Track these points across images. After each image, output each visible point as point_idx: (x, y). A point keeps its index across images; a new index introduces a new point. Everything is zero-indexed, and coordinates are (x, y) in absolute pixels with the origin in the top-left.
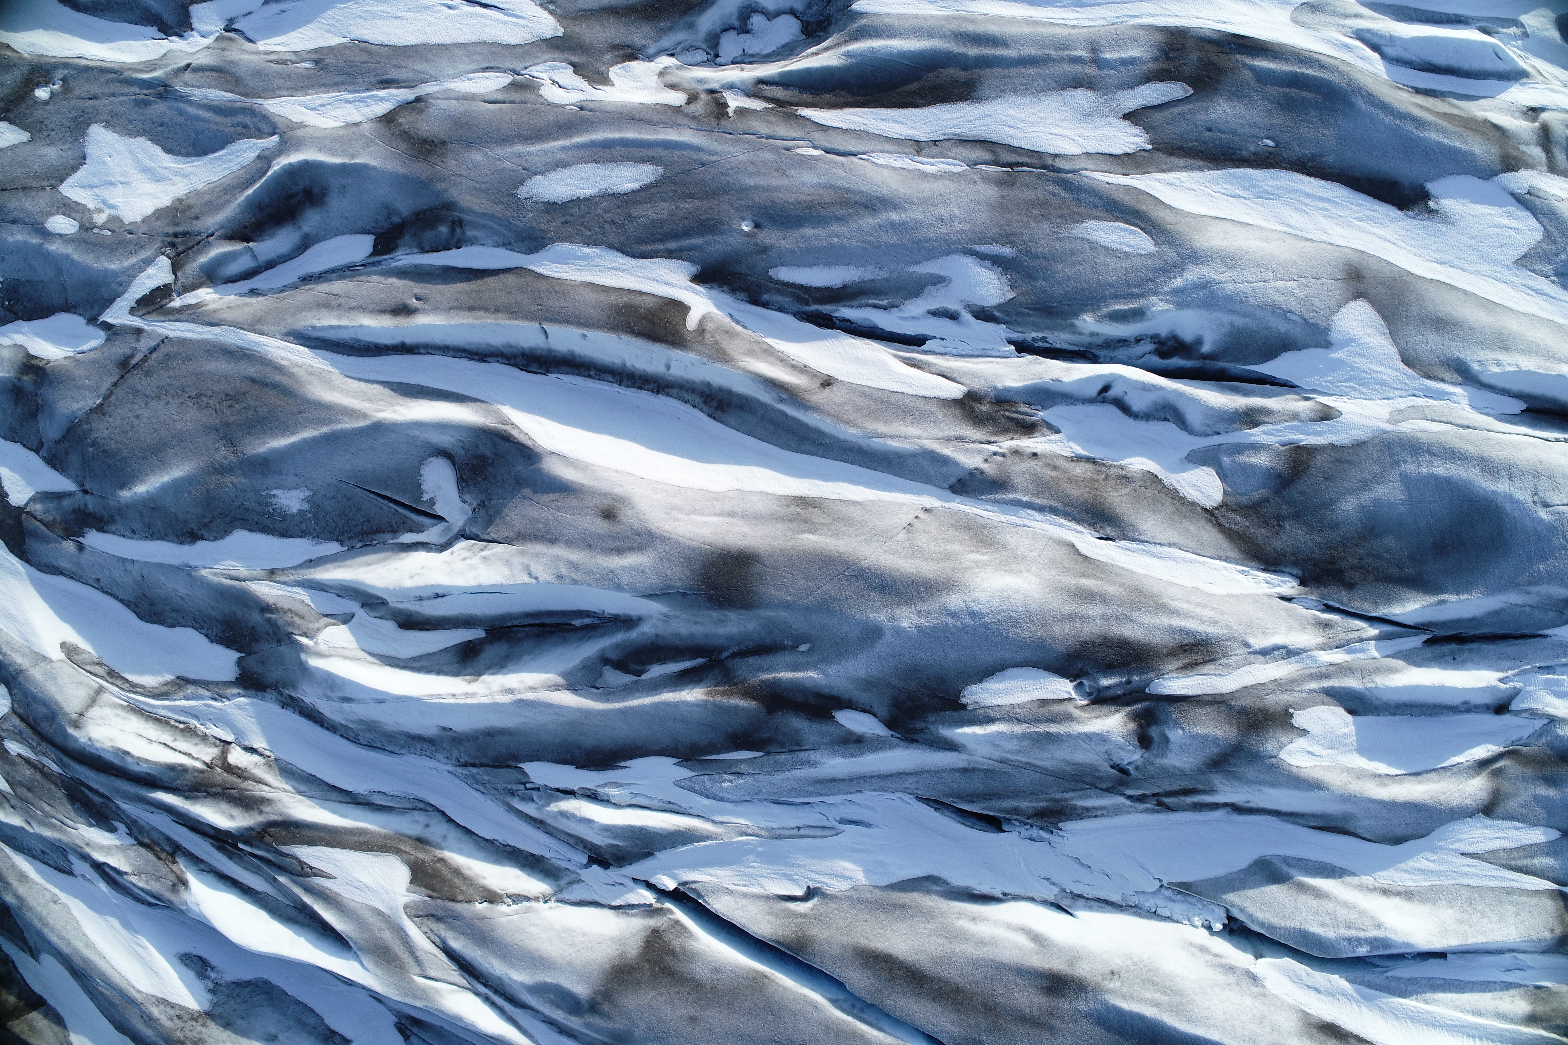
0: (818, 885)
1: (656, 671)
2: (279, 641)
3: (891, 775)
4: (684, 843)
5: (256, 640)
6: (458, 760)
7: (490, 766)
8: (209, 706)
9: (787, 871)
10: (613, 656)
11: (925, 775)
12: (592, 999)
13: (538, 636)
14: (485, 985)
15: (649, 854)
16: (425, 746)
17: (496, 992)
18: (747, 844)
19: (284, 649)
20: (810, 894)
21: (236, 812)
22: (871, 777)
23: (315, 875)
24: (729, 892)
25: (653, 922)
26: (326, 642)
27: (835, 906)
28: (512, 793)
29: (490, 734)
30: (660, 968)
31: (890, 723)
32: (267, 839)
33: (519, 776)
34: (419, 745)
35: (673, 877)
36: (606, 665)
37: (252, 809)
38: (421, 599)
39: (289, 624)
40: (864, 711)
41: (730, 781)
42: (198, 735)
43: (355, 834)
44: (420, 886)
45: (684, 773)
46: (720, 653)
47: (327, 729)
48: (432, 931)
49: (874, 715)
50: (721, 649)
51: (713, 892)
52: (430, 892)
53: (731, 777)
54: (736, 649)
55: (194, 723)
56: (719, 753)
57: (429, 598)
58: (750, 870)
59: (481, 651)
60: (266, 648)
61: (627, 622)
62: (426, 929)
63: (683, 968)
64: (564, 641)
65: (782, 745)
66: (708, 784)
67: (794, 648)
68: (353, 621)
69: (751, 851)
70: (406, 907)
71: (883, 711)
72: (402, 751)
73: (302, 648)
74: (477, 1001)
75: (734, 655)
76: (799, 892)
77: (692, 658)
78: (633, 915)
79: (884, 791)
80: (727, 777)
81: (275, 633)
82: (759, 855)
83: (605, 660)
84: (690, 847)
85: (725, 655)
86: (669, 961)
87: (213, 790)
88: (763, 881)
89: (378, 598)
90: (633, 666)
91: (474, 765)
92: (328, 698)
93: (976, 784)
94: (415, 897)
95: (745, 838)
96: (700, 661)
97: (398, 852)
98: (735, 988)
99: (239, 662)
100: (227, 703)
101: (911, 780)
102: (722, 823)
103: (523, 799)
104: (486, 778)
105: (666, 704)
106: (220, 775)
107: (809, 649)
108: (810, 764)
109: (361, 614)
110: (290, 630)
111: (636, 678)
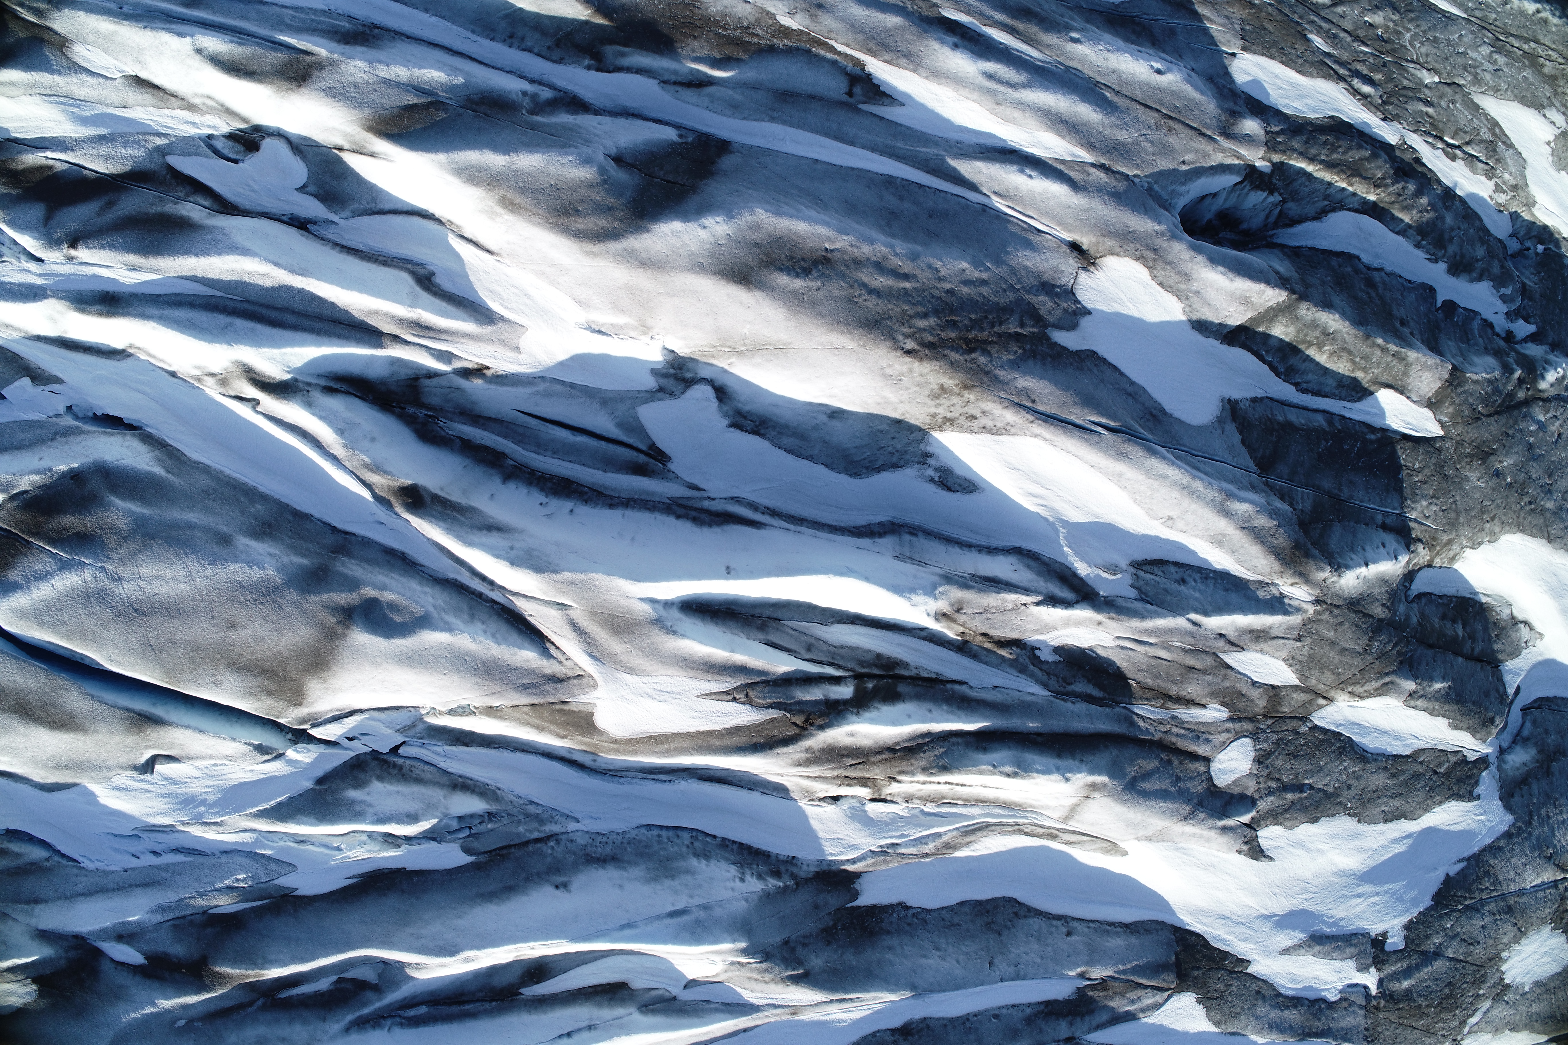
0: (142, 777)
1: (324, 984)
2: (786, 943)
3: (97, 892)
4: (280, 804)
5: (825, 930)
6: (558, 842)
7: (515, 845)
8: (902, 836)
9: (173, 788)
10: (369, 994)
11: (68, 894)
12: (348, 628)
13: (462, 994)
14: (494, 602)
15: (320, 781)
16: (599, 851)
17: (480, 595)
18: (215, 814)
19: (776, 938)
20: (148, 766)
21: (847, 741)
22: (113, 890)
23: (727, 693)
24: (229, 758)
25: (303, 711)
26: (713, 962)
27: (121, 760)
28: (490, 815)
29: (508, 890)
30: (278, 675)
31: (98, 953)
32: (799, 720)
33: (476, 844)
34: (608, 850)
35: (291, 762)
36: (376, 985)
37: (822, 750)
38: (590, 1028)
39: (767, 970)
40: (122, 964)
41: (238, 880)
42: (920, 798)
43: (675, 749)
44: (580, 712)
45: (287, 881)
46: (264, 1004)
47: (734, 842)
48: (560, 662)
49: (112, 960)
50: (264, 1008)
51: (245, 755)
52: (565, 707)
53: (236, 885)
54: (249, 1010)
55: (930, 808)
56: (252, 908)
57: (579, 1030)
58: (211, 783)
59: (523, 976)
60: (810, 926)
61: (363, 1024)
62: (568, 663)
63: (251, 681)
64: (432, 993)
65: (191, 923)
66: (261, 872)
67: (190, 1021)
68: (684, 983)
69: (212, 806)
70: (595, 686)
71: (106, 966)
72: (633, 834)
73: (745, 952)
74: (499, 581)
75: (250, 1004)
76: (158, 767)
77: (290, 997)
78: (331, 711)
79: (104, 872)
80: (242, 885)
81: (793, 950)
82: (203, 802)
83: (377, 989)
84: (273, 803)
85: (260, 1003)
86: (269, 684)
87: (884, 756)
88: (198, 774)
89: (654, 1012)
90: (349, 986)
91: (537, 840)
92: (705, 907)
93: (29, 885)
94: (583, 699)
95: (218, 820)
96: (284, 995)
97: (615, 741)
98: (194, 669)
99: (856, 895)
100: (873, 848)
101: (80, 888)
102: (244, 831)
103: (472, 816)
104: (521, 829)
105: (303, 960)
106: (877, 773)
107: (175, 1023)
108: (162, 909)
109: (676, 990)
110: (765, 965)
111: (342, 976)
